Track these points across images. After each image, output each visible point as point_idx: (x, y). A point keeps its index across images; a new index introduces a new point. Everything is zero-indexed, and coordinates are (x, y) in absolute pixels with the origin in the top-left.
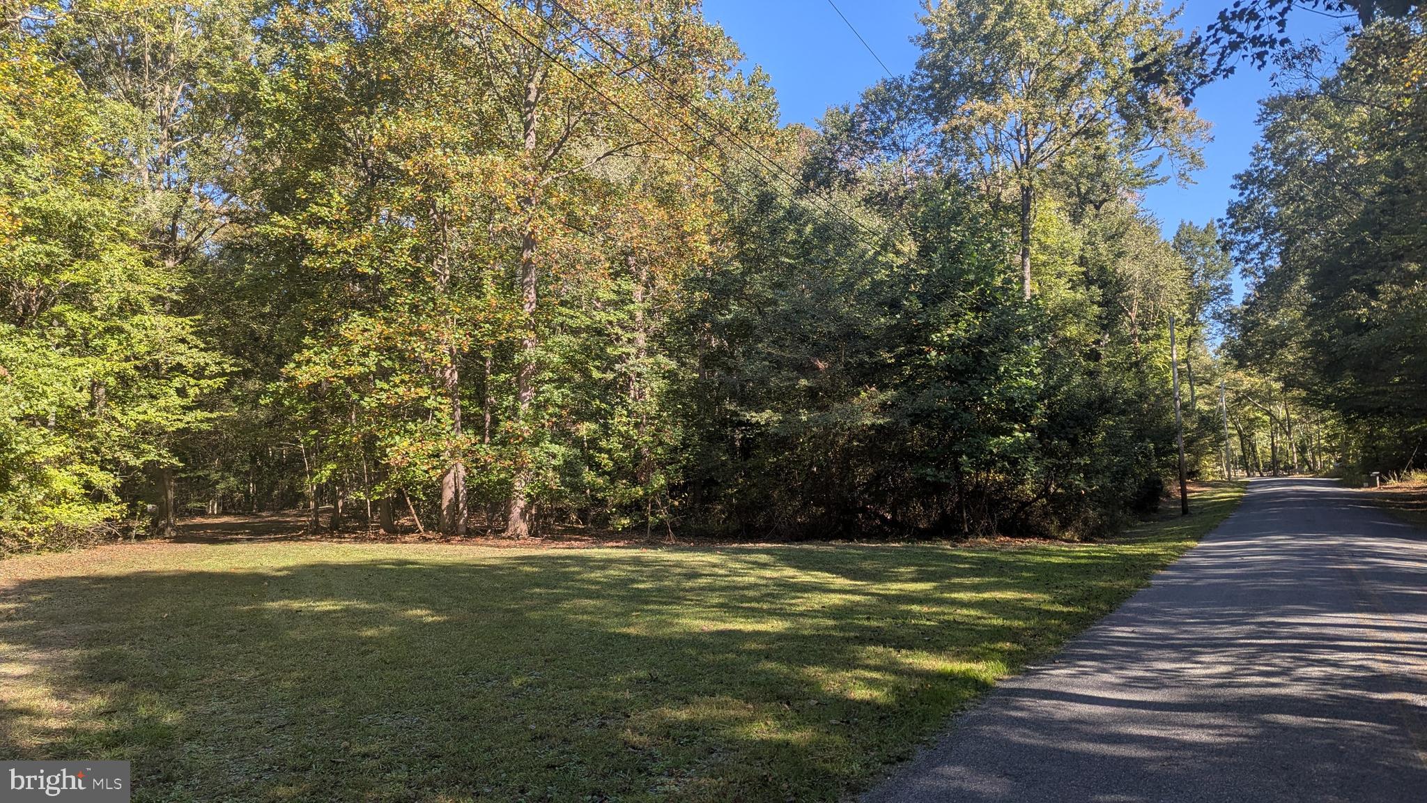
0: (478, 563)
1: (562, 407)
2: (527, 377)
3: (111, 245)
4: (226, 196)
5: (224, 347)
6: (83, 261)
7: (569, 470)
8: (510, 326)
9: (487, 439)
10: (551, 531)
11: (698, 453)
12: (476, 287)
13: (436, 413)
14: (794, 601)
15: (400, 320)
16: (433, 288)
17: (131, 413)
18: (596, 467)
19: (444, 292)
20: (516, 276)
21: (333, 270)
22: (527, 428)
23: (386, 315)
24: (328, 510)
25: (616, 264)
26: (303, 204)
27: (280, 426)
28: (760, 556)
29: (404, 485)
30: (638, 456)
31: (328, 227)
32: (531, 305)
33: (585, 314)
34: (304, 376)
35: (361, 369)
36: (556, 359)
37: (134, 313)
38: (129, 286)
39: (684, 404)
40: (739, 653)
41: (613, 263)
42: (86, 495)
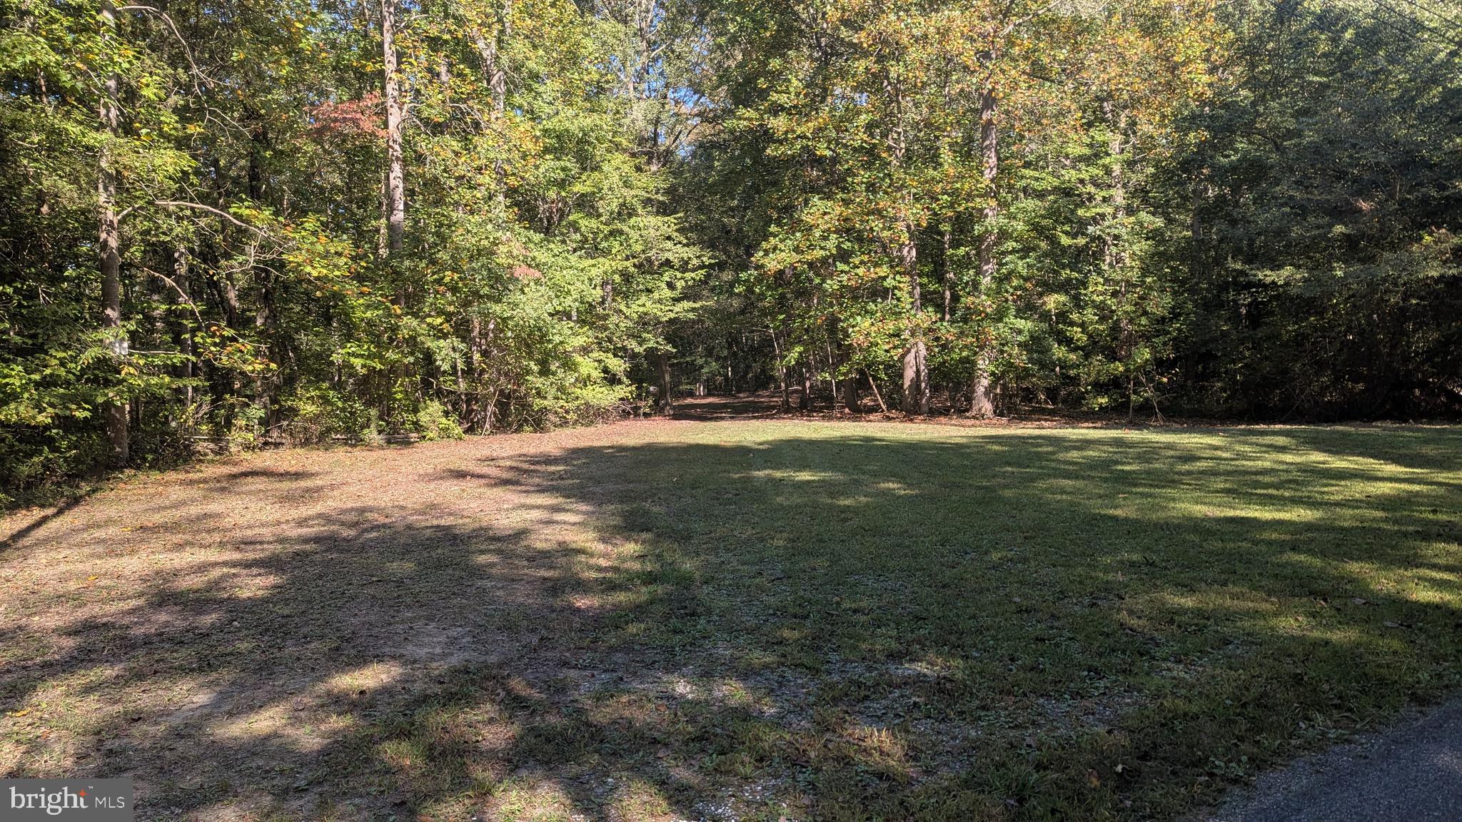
0: (943, 440)
1: (1026, 279)
2: (989, 248)
3: (609, 156)
4: (696, 97)
5: (701, 242)
6: (589, 173)
7: (1034, 345)
8: (969, 195)
9: (948, 317)
10: (1017, 412)
11: (1192, 322)
12: (933, 159)
13: (896, 291)
14: (1326, 489)
15: (858, 200)
16: (889, 164)
17: (633, 306)
18: (1067, 341)
19: (901, 166)
20: (973, 141)
21: (793, 156)
22: (989, 303)
23: (844, 196)
24: (796, 391)
25: (1089, 112)
26: (763, 94)
27: (751, 313)
28: (1277, 438)
29: (866, 366)
30: (1116, 329)
31: (787, 114)
32: (991, 170)
33: (1053, 174)
34: (772, 264)
35: (822, 253)
36: (1020, 226)
37: (630, 215)
38: (625, 191)
39: (1172, 268)
40: (1256, 543)
41: (1084, 112)
42: (605, 378)
